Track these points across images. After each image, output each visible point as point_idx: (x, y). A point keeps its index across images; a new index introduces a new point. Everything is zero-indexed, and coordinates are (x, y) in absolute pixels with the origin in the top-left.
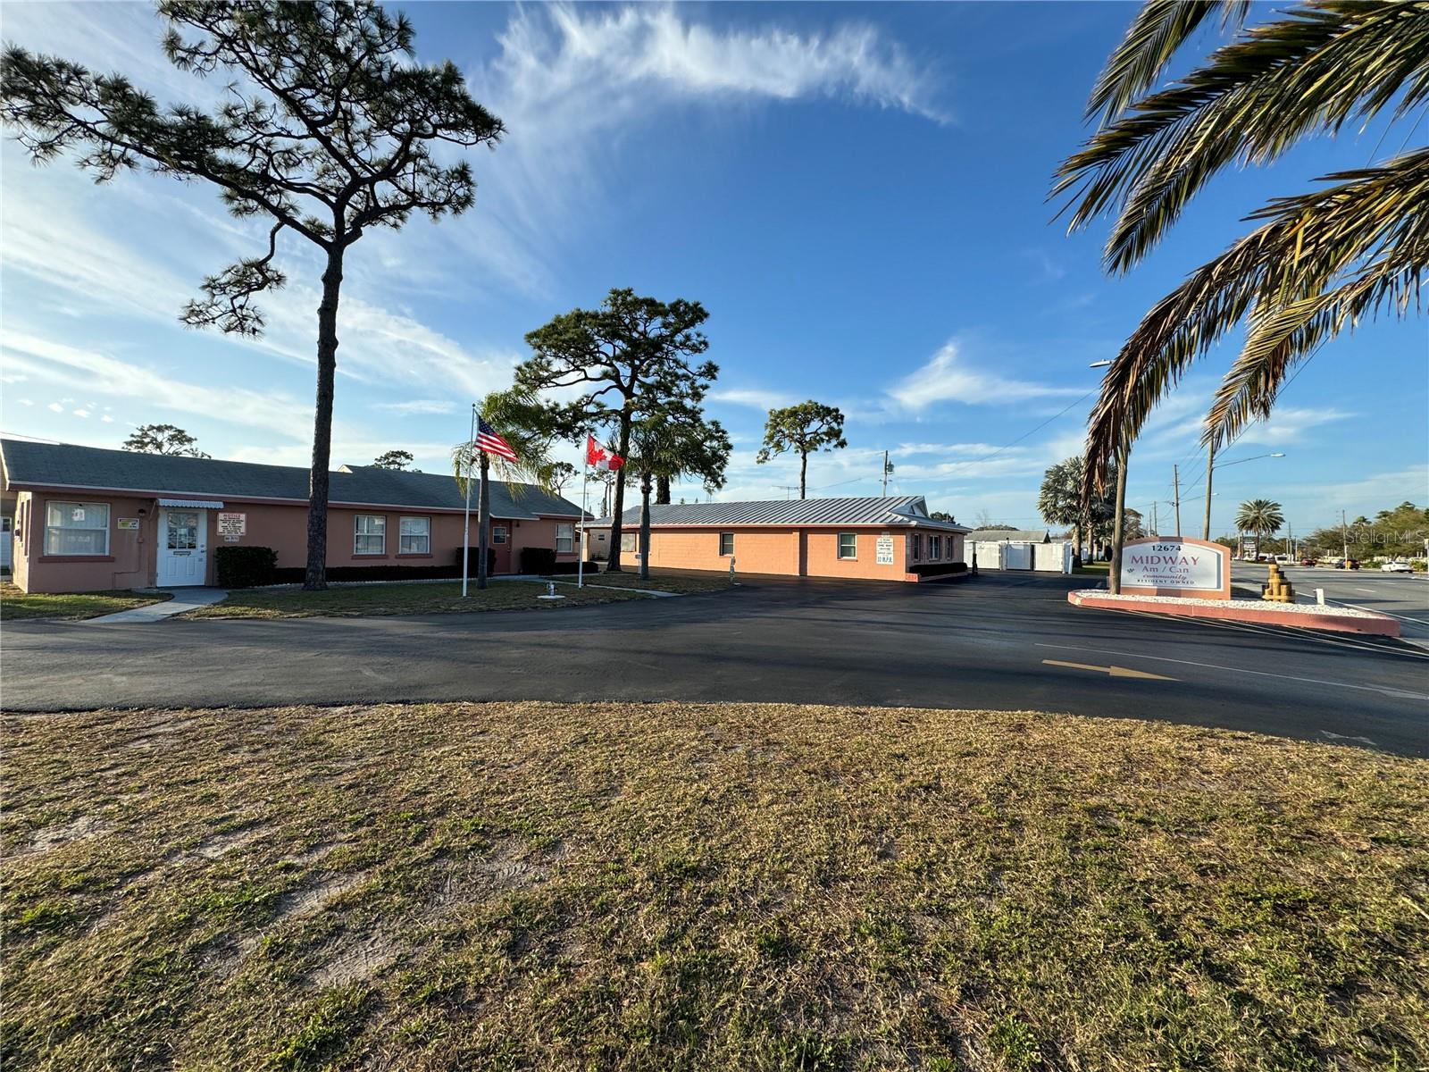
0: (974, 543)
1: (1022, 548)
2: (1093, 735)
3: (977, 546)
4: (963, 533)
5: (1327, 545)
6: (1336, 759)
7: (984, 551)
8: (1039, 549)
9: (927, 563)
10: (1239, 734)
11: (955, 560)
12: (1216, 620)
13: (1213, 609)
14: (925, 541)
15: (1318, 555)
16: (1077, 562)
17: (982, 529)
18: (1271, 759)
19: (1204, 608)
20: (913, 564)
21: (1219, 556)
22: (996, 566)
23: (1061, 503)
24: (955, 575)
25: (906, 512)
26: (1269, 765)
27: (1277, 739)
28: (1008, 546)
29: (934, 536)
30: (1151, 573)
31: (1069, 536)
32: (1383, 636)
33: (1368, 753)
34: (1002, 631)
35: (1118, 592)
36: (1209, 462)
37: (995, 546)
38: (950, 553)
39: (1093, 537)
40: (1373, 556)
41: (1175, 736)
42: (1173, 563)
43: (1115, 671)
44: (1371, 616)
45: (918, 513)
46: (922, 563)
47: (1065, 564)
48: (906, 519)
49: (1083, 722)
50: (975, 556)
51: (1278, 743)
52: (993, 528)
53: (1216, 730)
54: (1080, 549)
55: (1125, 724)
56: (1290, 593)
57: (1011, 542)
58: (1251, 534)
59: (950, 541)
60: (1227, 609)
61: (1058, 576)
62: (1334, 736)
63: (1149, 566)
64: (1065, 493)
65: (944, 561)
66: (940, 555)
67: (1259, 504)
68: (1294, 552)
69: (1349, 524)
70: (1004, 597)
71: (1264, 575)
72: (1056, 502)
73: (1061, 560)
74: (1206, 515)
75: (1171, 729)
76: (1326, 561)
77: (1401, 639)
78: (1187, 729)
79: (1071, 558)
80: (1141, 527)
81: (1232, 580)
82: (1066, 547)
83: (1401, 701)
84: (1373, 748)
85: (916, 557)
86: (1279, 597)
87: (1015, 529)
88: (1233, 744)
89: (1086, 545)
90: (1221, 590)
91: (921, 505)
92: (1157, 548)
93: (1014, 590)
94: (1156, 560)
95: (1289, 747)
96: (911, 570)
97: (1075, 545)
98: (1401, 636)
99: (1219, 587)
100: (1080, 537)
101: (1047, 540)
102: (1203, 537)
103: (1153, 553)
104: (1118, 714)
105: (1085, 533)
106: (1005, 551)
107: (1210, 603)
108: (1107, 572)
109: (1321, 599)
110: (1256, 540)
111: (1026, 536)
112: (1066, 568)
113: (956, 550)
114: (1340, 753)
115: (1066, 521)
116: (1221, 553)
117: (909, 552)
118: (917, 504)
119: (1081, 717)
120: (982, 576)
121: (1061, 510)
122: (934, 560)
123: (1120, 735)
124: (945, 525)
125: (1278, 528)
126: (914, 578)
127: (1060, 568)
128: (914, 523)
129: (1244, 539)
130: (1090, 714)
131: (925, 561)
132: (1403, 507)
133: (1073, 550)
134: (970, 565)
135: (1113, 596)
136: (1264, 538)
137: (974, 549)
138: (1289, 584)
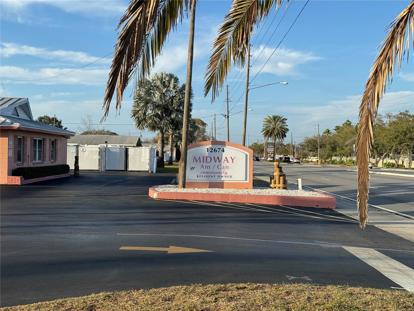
0: (77, 146)
1: (118, 151)
2: (147, 304)
3: (80, 149)
4: (67, 136)
5: (310, 149)
6: (288, 293)
7: (86, 154)
8: (131, 151)
9: (31, 165)
10: (241, 285)
11: (59, 162)
12: (243, 204)
13: (243, 196)
14: (29, 143)
15: (305, 156)
16: (160, 163)
17: (86, 133)
18: (255, 300)
19: (237, 196)
20: (15, 166)
21: (246, 155)
22: (95, 167)
23: (149, 112)
24: (57, 177)
25: (10, 113)
26: (253, 304)
27: (261, 285)
28: (106, 149)
29: (38, 138)
30: (206, 170)
31: (155, 141)
32: (328, 209)
33: (305, 286)
34: (91, 225)
35: (184, 187)
36: (246, 84)
37: (95, 148)
38: (54, 156)
39: (173, 142)
40: (332, 156)
41: (202, 294)
42: (220, 162)
43: (173, 250)
44: (324, 196)
45: (22, 115)
46: (26, 165)
47: (151, 164)
48: (8, 121)
49: (141, 294)
50: (77, 158)
51: (262, 288)
52: (96, 133)
53: (228, 285)
54: (163, 152)
55: (169, 292)
56: (285, 182)
57: (109, 146)
58: (270, 140)
59: (54, 143)
60: (249, 196)
61: (146, 175)
62: (292, 278)
63: (205, 164)
64: (154, 103)
65: (48, 163)
66: (44, 157)
67: (276, 118)
68: (294, 154)
69: (321, 134)
70: (99, 195)
71: (271, 170)
72: (146, 110)
73: (148, 161)
74: (244, 126)
75: (200, 289)
76: (310, 160)
77: (336, 210)
78: (211, 287)
79: (155, 159)
80: (206, 134)
81: (254, 175)
82: (152, 150)
83: (330, 250)
84: (309, 282)
85: (19, 159)
86: (278, 185)
87: (115, 134)
88: (236, 293)
89: (168, 148)
90: (248, 181)
91: (26, 107)
92: (210, 150)
93: (107, 188)
94: (209, 160)
95: (267, 290)
96: (14, 173)
97: (160, 149)
98: (336, 208)
99: (246, 180)
100: (163, 141)
101: (139, 144)
102: (242, 143)
103: (207, 154)
104: (167, 283)
105: (168, 139)
106: (103, 153)
107: (241, 192)
108: (177, 171)
109: (300, 187)
110: (274, 144)
111: (123, 139)
112: (151, 168)
113: (59, 153)
114: (291, 288)
115: (153, 128)
116: (248, 154)
117: (11, 154)
118: (21, 106)
119: (141, 291)
120: (83, 177)
121: (150, 118)
122: (37, 163)
123: (166, 301)
124: (51, 129)
125: (285, 136)
126: (17, 180)
127: (147, 168)
128: (16, 125)
129: (268, 144)
130: (147, 287)
131: (28, 164)
132: (346, 123)
133: (158, 152)
134: (72, 167)
135: (180, 190)
136: (278, 144)
137: (77, 152)
138: (284, 176)
